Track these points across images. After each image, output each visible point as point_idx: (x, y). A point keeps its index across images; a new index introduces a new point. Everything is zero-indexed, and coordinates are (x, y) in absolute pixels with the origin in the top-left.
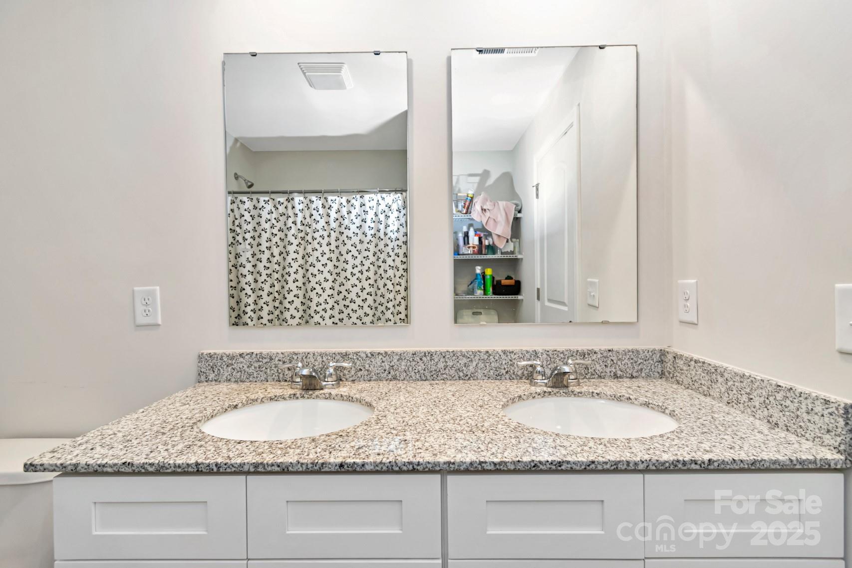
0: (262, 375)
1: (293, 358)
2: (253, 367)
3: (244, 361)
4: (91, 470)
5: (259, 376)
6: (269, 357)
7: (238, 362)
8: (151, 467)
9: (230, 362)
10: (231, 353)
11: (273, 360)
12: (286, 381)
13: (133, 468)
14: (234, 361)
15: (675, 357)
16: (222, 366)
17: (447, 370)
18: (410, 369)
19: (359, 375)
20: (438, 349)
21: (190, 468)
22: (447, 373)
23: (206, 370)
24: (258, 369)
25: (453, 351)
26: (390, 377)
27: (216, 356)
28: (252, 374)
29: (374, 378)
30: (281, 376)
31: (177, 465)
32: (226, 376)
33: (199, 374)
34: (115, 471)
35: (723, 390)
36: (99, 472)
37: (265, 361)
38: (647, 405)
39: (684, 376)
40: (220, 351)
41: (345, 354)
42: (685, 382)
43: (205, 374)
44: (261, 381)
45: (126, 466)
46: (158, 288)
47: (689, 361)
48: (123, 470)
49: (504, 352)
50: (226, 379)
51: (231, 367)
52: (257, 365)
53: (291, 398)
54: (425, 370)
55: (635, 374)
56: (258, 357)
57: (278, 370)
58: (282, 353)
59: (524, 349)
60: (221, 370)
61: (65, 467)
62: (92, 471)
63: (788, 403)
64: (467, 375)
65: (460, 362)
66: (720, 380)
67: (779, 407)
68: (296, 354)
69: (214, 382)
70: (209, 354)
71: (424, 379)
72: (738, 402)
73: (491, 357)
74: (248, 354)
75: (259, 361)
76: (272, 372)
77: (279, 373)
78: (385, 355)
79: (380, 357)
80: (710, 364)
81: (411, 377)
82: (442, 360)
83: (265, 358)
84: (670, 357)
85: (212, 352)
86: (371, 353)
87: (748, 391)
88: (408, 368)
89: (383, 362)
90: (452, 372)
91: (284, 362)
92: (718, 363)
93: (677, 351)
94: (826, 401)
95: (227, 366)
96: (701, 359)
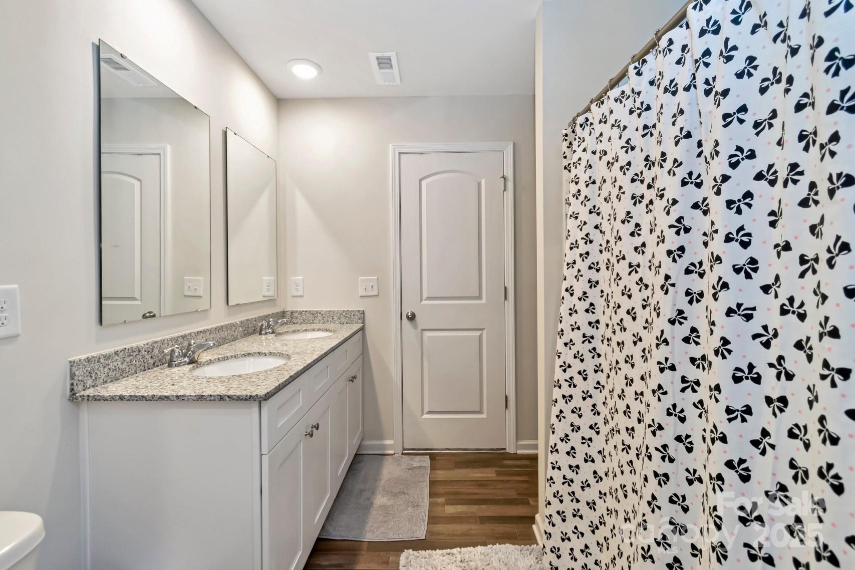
0: (132, 369)
1: (154, 347)
2: (125, 363)
3: (118, 358)
5: (130, 370)
6: (137, 349)
7: (114, 360)
9: (107, 362)
10: (107, 353)
11: (140, 352)
12: (149, 368)
14: (110, 361)
15: (292, 313)
16: (100, 369)
17: (228, 336)
20: (224, 323)
22: (228, 338)
23: (84, 377)
24: (129, 363)
25: (230, 324)
27: (93, 359)
28: (125, 369)
30: (146, 365)
35: (320, 319)
37: (134, 354)
38: (306, 330)
39: (298, 319)
42: (299, 322)
43: (82, 383)
44: (132, 374)
46: (17, 286)
47: (301, 313)
49: (246, 320)
50: (102, 381)
51: (107, 368)
52: (128, 360)
54: (220, 339)
56: (130, 351)
57: (144, 361)
58: (147, 344)
60: (99, 373)
63: (347, 315)
64: (235, 338)
65: (232, 330)
66: (319, 315)
67: (344, 317)
68: (156, 342)
70: (87, 358)
71: (220, 345)
72: (328, 321)
73: (243, 324)
74: (122, 350)
75: (130, 355)
76: (140, 363)
80: (313, 311)
83: (135, 351)
84: (289, 313)
85: (89, 355)
87: (332, 316)
90: (230, 337)
91: (149, 352)
92: (317, 310)
93: (292, 310)
94: (359, 311)
95: (104, 367)
96: (309, 310)
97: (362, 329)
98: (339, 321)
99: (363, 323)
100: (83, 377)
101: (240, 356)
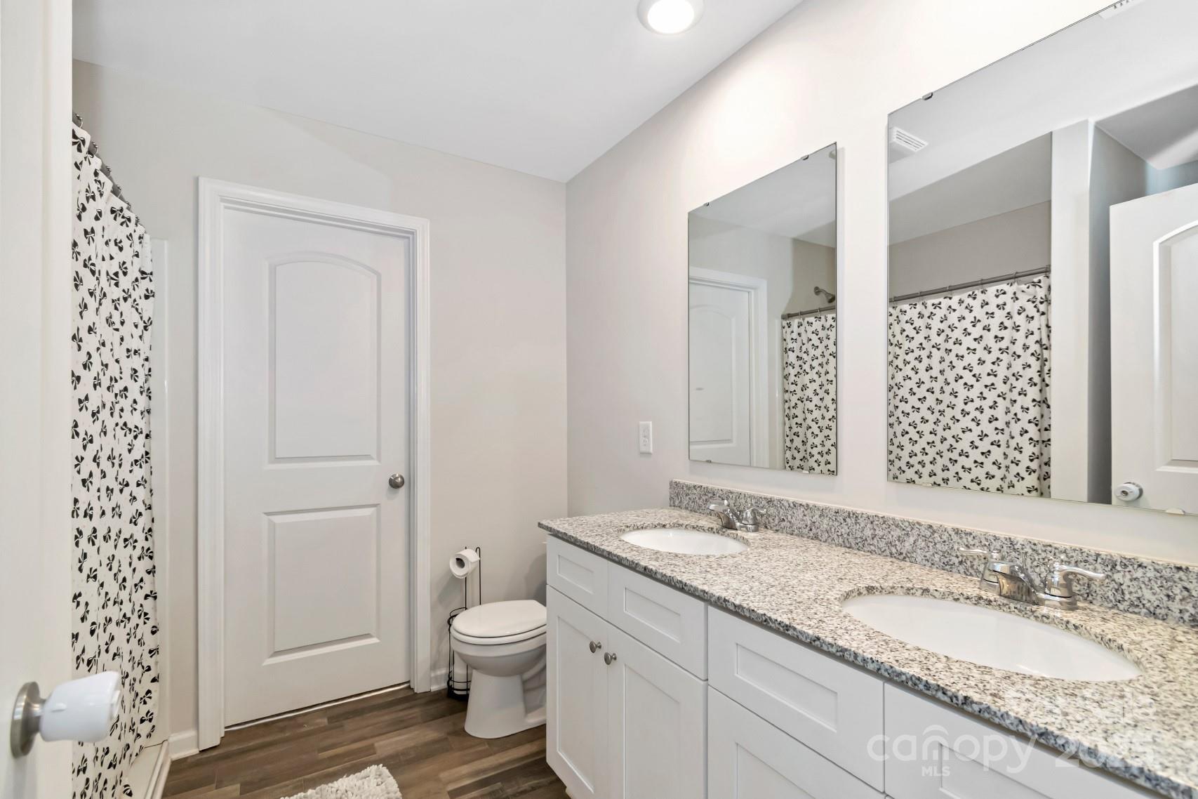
1: (729, 497)
2: (702, 500)
3: (696, 492)
6: (712, 491)
7: (693, 493)
9: (688, 492)
10: (689, 484)
16: (683, 495)
17: (875, 540)
18: (833, 530)
19: (783, 526)
20: (864, 511)
22: (876, 544)
23: (674, 496)
24: (704, 502)
25: (884, 517)
26: (811, 534)
27: (680, 485)
28: (701, 506)
29: (796, 533)
32: (685, 504)
33: (670, 499)
40: (682, 481)
41: (770, 500)
43: (673, 500)
46: (651, 422)
49: (957, 532)
50: (685, 506)
51: (688, 497)
52: (704, 497)
54: (848, 535)
58: (721, 490)
59: (992, 532)
60: (683, 498)
64: (901, 554)
65: (892, 533)
68: (731, 493)
69: (678, 508)
70: (676, 482)
71: (848, 546)
73: (936, 535)
74: (699, 487)
78: (806, 508)
79: (802, 509)
81: (833, 539)
82: (869, 525)
83: (710, 493)
85: (678, 481)
86: (793, 503)
88: (831, 529)
90: (882, 544)
95: (686, 495)
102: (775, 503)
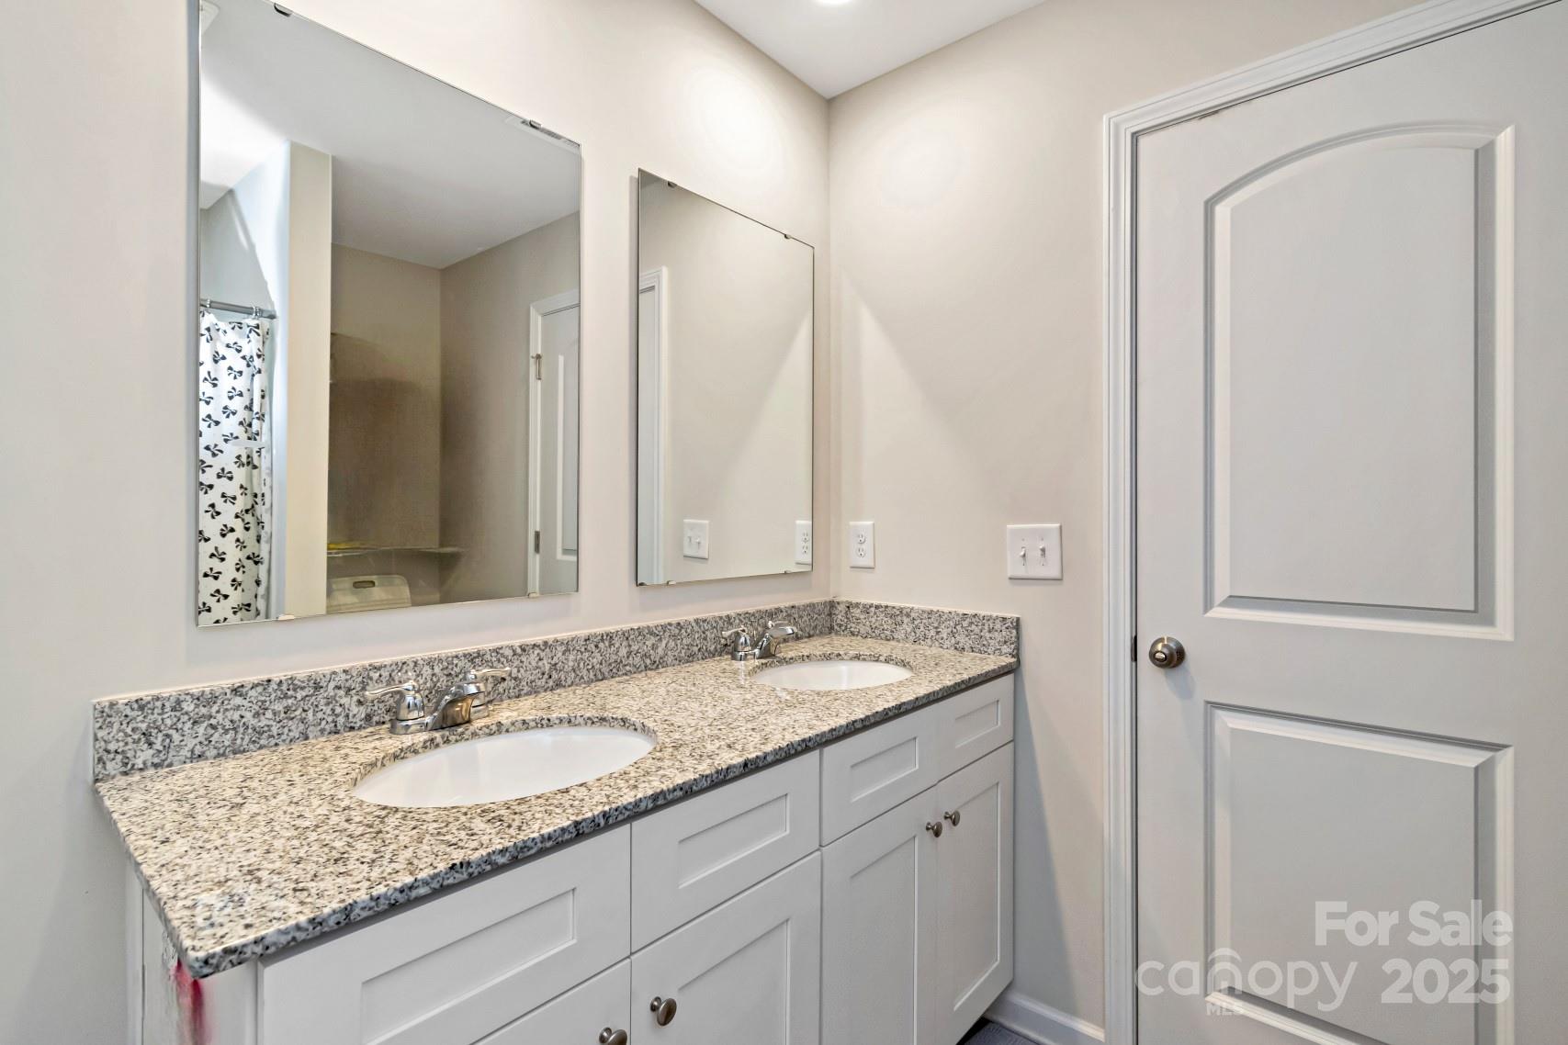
0: (293, 728)
1: (371, 679)
2: (269, 714)
3: (245, 703)
4: (383, 905)
5: (286, 730)
6: (311, 683)
7: (229, 707)
8: (503, 856)
9: (204, 711)
10: (207, 690)
11: (322, 690)
12: (352, 729)
13: (470, 870)
14: (215, 708)
15: (848, 607)
16: (180, 726)
17: (631, 658)
18: (582, 665)
19: (501, 690)
20: (618, 627)
21: (567, 833)
22: (631, 662)
23: (126, 744)
24: (283, 715)
25: (639, 628)
26: (551, 683)
27: (159, 704)
28: (266, 729)
29: (525, 691)
30: (341, 720)
31: (546, 836)
32: (190, 746)
33: (100, 760)
34: (435, 889)
35: (909, 630)
36: (401, 904)
37: (300, 694)
39: (861, 625)
40: (169, 691)
41: (475, 655)
42: (862, 631)
43: (119, 757)
44: (291, 741)
45: (457, 872)
47: (867, 609)
48: (451, 881)
49: (697, 621)
50: (189, 755)
51: (205, 724)
52: (279, 707)
53: (426, 748)
54: (601, 664)
55: (812, 633)
56: (284, 687)
57: (333, 710)
58: (344, 671)
59: (716, 614)
60: (176, 737)
61: (321, 924)
62: (386, 907)
63: (973, 627)
64: (655, 662)
65: (647, 643)
66: (906, 620)
67: (966, 633)
68: (376, 668)
69: (151, 771)
70: (137, 701)
71: (600, 678)
72: (925, 638)
73: (683, 631)
74: (258, 685)
75: (286, 696)
76: (320, 715)
77: (337, 716)
78: (543, 648)
79: (536, 652)
80: (894, 608)
81: (582, 678)
82: (625, 643)
84: (842, 608)
85: (145, 694)
86: (520, 647)
87: (936, 625)
88: (578, 664)
89: (540, 660)
90: (637, 660)
91: (349, 689)
92: (902, 605)
93: (849, 600)
94: (1004, 619)
95: (195, 722)
96: (884, 603)
97: (1012, 670)
98: (953, 641)
99: (1017, 654)
100: (121, 744)
101: (581, 720)
102: (488, 657)
